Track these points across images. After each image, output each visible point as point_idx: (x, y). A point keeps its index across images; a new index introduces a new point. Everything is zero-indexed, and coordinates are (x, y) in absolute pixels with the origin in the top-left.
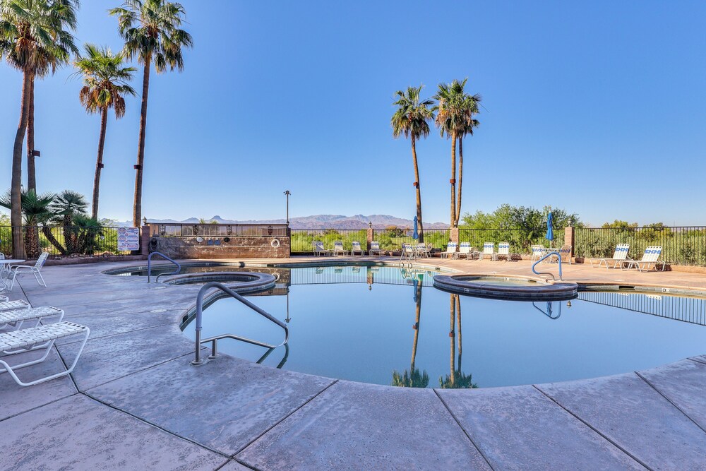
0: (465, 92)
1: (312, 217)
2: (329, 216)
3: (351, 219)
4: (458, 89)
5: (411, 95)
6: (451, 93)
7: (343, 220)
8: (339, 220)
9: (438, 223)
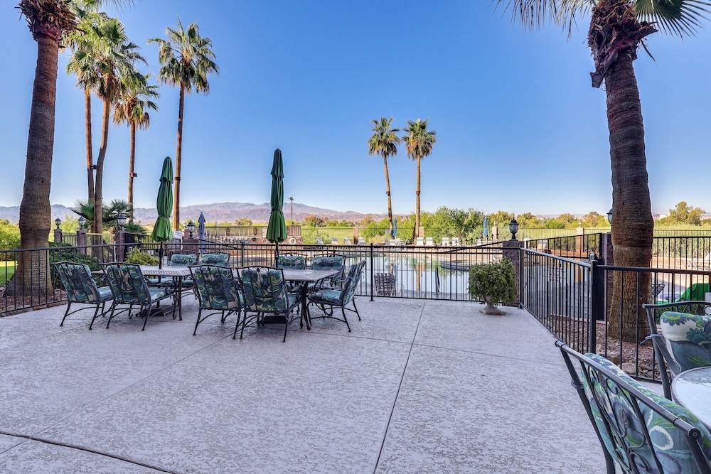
0: (428, 130)
1: (215, 204)
2: (236, 204)
3: (260, 208)
4: (423, 127)
5: (384, 124)
6: (417, 128)
7: (251, 208)
8: (246, 208)
9: (349, 212)
